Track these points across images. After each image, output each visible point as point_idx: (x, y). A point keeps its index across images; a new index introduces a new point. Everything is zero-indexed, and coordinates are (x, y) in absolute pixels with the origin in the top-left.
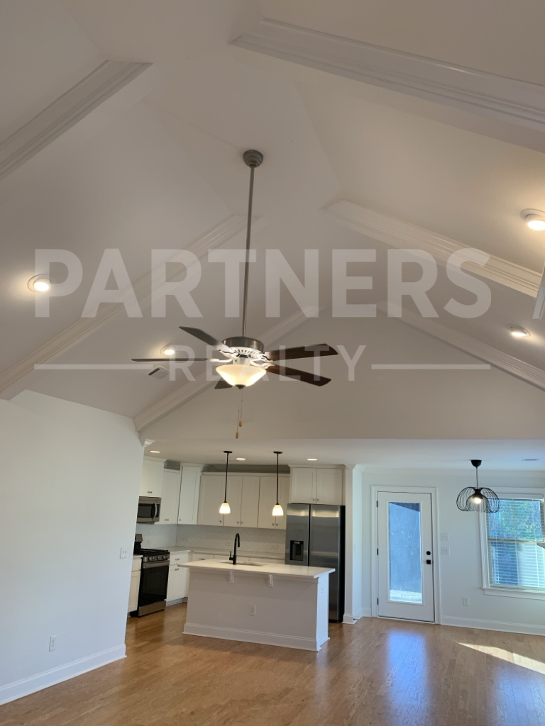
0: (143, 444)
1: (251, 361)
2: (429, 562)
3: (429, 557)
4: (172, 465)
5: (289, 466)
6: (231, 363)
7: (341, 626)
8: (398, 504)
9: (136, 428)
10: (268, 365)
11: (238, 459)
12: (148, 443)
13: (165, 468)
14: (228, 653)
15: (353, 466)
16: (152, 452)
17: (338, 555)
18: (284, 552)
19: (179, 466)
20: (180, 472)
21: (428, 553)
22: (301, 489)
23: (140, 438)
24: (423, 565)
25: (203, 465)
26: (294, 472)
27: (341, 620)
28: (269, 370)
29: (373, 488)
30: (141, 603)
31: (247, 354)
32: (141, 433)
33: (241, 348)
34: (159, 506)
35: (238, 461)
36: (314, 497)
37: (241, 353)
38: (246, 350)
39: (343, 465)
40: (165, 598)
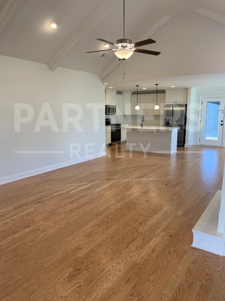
0: (104, 85)
1: (128, 48)
2: (222, 125)
3: (222, 123)
4: (119, 93)
5: (165, 90)
6: (120, 50)
7: (184, 148)
8: (210, 102)
9: (101, 78)
10: (134, 49)
11: (143, 88)
12: (106, 84)
13: (116, 94)
14: (139, 155)
15: (191, 88)
16: (110, 88)
17: (184, 123)
18: (163, 123)
19: (122, 93)
20: (123, 95)
21: (222, 121)
22: (170, 99)
23: (102, 82)
24: (219, 126)
25: (131, 92)
26: (167, 92)
27: (184, 146)
28: (135, 51)
29: (200, 96)
30: (112, 141)
31: (125, 46)
32: (103, 80)
33: (122, 44)
34: (115, 108)
35: (144, 89)
36: (175, 102)
37: (123, 46)
38: (124, 44)
39: (187, 88)
40: (121, 139)
